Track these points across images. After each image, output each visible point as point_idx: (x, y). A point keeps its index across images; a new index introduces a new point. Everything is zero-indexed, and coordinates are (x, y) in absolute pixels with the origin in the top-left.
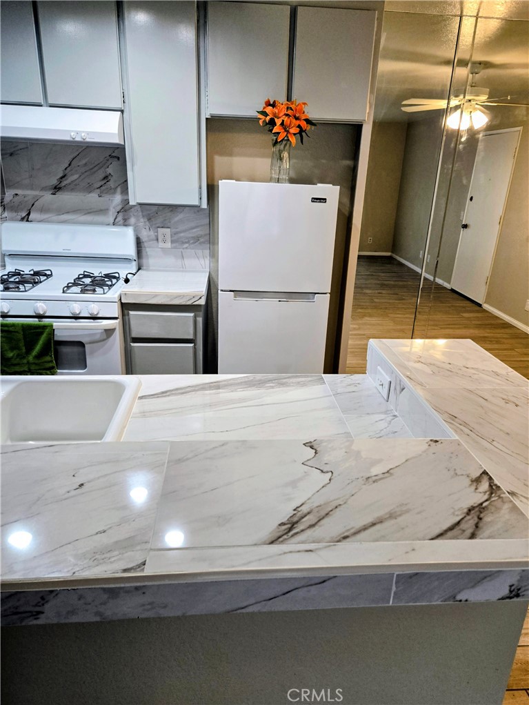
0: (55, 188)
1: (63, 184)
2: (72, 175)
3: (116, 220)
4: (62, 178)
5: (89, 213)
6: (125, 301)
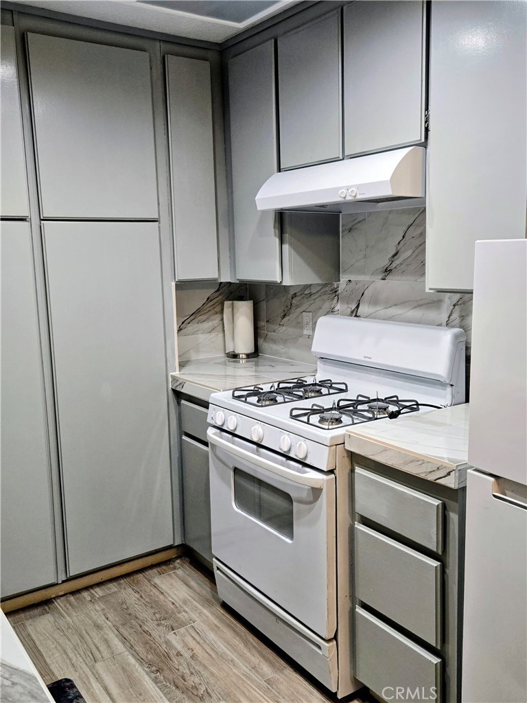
0: (386, 271)
1: (394, 265)
2: (405, 251)
3: (451, 318)
4: (394, 256)
5: (419, 306)
6: (348, 447)
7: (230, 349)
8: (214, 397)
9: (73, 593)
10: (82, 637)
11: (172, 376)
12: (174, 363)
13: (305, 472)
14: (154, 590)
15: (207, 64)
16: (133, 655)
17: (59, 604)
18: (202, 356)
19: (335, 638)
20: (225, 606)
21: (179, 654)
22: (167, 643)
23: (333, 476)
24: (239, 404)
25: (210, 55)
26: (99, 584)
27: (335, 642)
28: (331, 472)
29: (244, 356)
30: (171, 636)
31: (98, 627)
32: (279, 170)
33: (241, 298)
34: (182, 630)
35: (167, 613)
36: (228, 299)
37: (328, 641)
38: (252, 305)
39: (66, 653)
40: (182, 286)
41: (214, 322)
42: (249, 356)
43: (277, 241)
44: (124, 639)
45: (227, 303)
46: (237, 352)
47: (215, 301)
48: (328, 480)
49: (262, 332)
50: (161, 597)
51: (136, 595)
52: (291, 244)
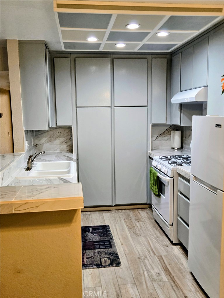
6: (177, 171)
7: (173, 147)
8: (154, 158)
9: (117, 210)
10: (115, 218)
11: (149, 152)
12: (150, 148)
13: (166, 177)
14: (138, 214)
15: (166, 59)
16: (126, 225)
17: (112, 211)
18: (163, 148)
19: (172, 225)
20: (156, 221)
21: (137, 227)
22: (136, 224)
23: (173, 179)
24: (160, 160)
25: (167, 56)
26: (124, 209)
27: (172, 226)
28: (172, 177)
29: (177, 148)
30: (137, 224)
31: (120, 218)
32: (181, 91)
33: (177, 130)
34: (141, 223)
35: (139, 218)
36: (173, 130)
37: (170, 225)
38: (181, 132)
39: (110, 221)
40: (154, 125)
41: (168, 137)
42: (178, 149)
43: (179, 112)
44: (125, 221)
45: (172, 131)
46: (175, 147)
47: (169, 130)
48: (171, 180)
49: (184, 141)
50: (139, 215)
51: (133, 214)
52: (183, 114)
